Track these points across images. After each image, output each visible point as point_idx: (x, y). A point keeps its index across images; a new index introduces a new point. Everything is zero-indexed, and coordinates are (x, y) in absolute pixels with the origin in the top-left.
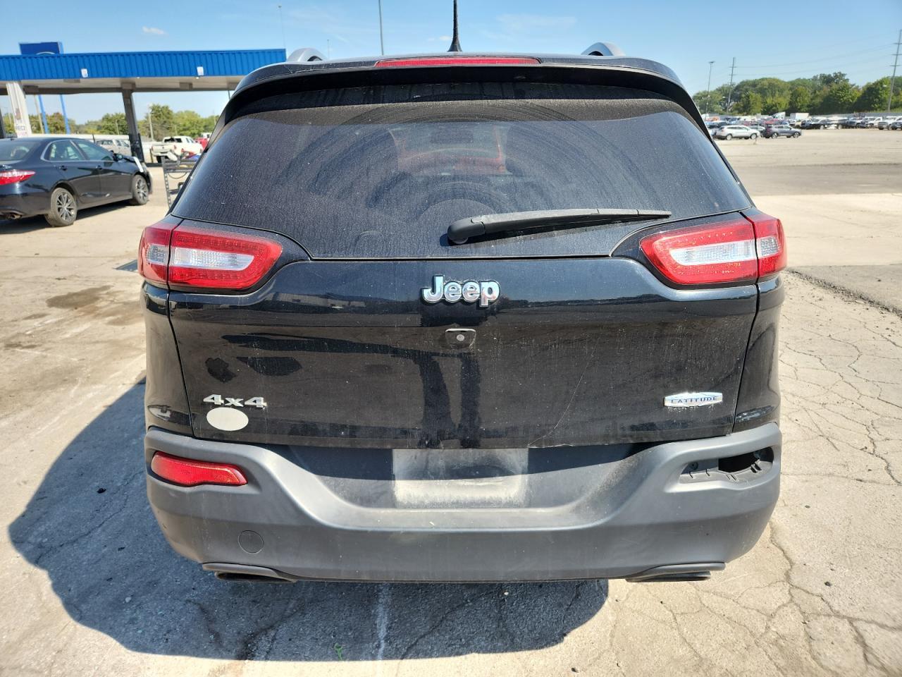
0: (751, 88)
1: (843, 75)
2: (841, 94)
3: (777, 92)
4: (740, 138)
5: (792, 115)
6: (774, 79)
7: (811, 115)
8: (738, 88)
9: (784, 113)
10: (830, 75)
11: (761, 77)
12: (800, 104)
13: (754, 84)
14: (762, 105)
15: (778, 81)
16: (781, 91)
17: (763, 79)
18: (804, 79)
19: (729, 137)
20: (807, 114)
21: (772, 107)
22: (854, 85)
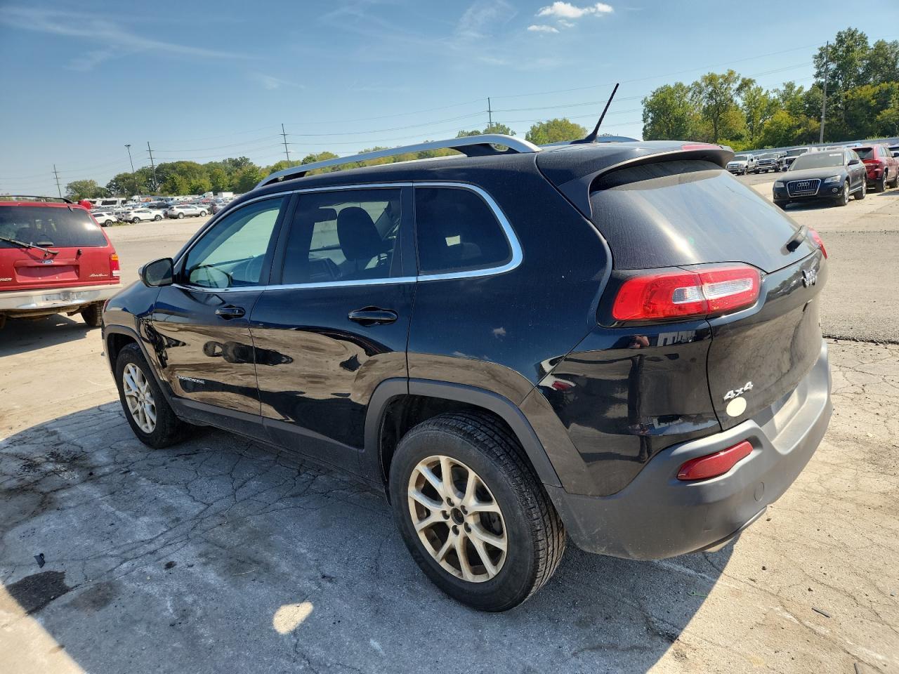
0: (171, 171)
1: (247, 159)
2: (252, 175)
3: (197, 175)
4: (191, 216)
5: (219, 194)
6: (191, 163)
7: (234, 193)
8: (158, 170)
9: (211, 193)
10: (236, 159)
11: (177, 161)
12: (222, 185)
13: (173, 167)
14: (188, 186)
15: (194, 164)
16: (200, 173)
17: (179, 162)
18: (216, 163)
19: (181, 216)
20: (232, 193)
21: (198, 188)
22: (260, 167)
